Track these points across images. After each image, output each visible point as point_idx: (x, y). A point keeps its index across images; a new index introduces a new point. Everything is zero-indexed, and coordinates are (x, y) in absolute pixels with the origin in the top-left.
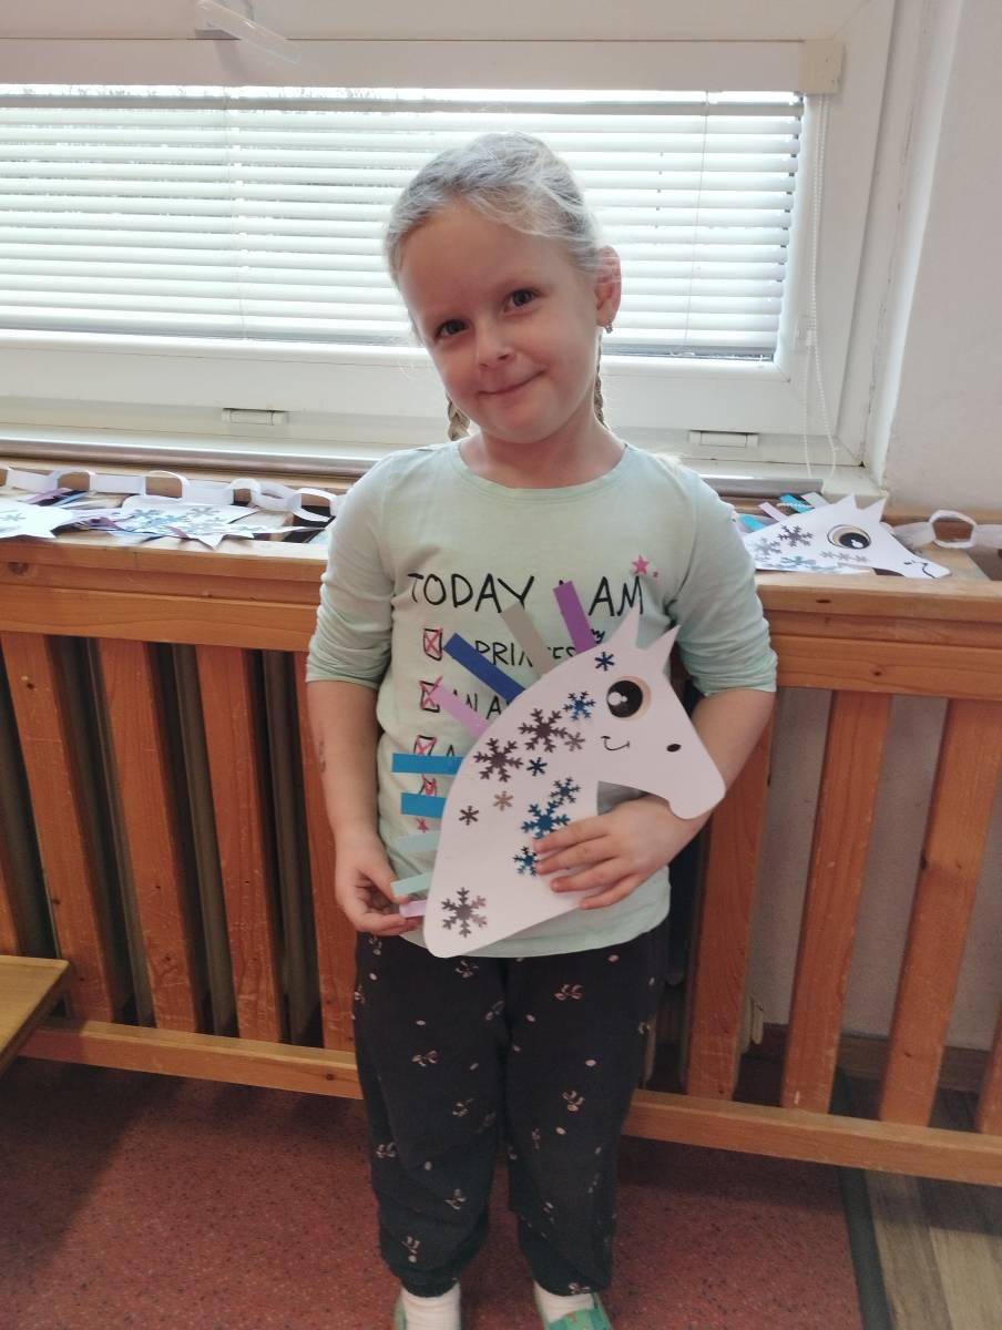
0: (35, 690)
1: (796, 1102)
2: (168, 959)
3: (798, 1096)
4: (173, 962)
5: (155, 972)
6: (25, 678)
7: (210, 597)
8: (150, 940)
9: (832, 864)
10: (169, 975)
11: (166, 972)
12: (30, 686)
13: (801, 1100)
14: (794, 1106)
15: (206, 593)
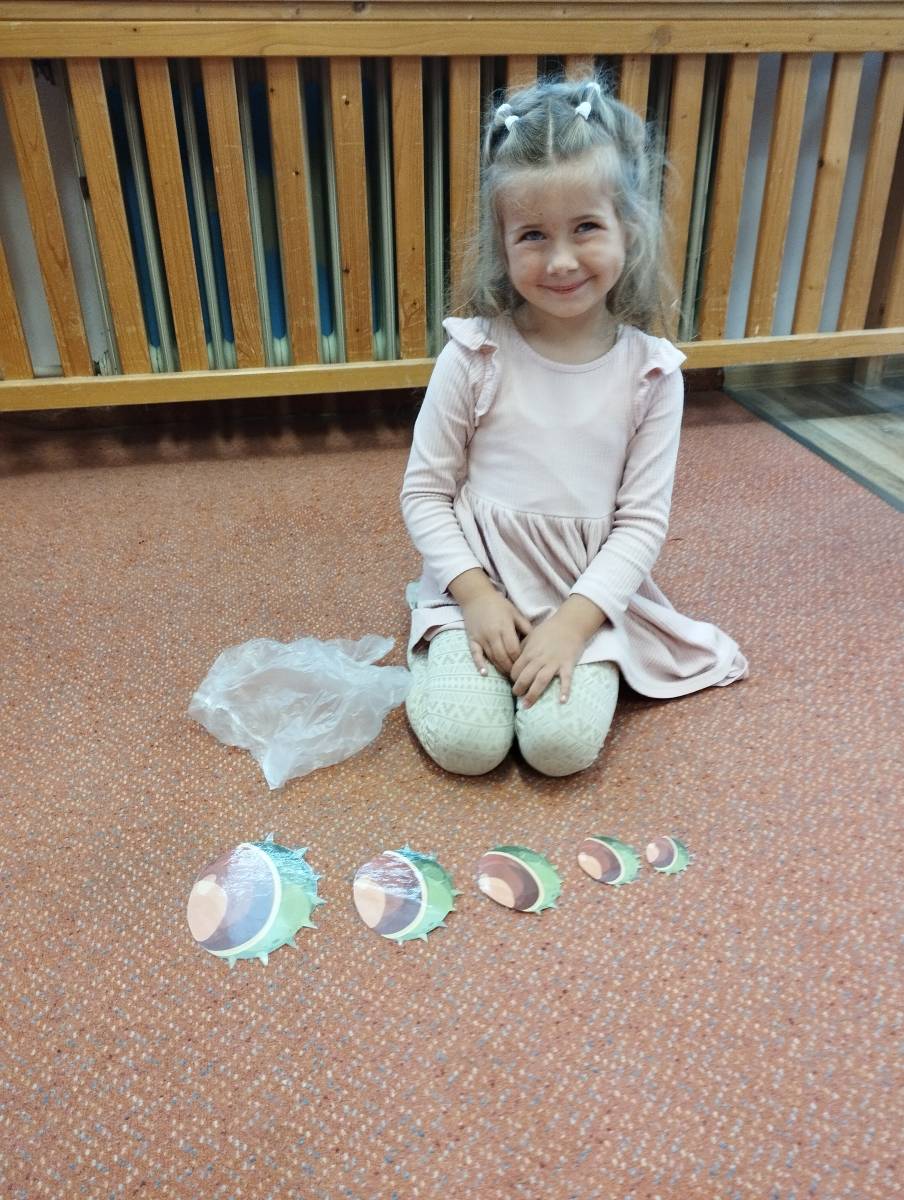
0: (350, 105)
1: (756, 332)
2: (415, 304)
3: (757, 328)
4: (418, 306)
5: (406, 316)
6: (344, 97)
7: (472, 20)
8: (404, 291)
9: (780, 171)
10: (414, 317)
11: (412, 314)
12: (347, 103)
13: (759, 331)
14: (755, 336)
15: (470, 17)
